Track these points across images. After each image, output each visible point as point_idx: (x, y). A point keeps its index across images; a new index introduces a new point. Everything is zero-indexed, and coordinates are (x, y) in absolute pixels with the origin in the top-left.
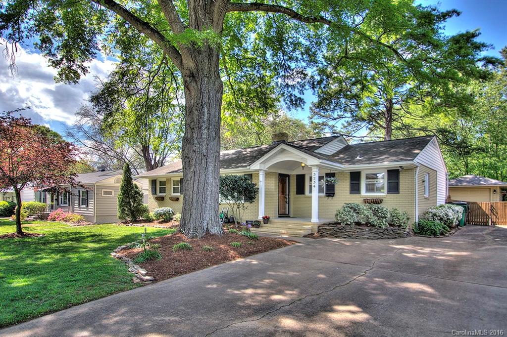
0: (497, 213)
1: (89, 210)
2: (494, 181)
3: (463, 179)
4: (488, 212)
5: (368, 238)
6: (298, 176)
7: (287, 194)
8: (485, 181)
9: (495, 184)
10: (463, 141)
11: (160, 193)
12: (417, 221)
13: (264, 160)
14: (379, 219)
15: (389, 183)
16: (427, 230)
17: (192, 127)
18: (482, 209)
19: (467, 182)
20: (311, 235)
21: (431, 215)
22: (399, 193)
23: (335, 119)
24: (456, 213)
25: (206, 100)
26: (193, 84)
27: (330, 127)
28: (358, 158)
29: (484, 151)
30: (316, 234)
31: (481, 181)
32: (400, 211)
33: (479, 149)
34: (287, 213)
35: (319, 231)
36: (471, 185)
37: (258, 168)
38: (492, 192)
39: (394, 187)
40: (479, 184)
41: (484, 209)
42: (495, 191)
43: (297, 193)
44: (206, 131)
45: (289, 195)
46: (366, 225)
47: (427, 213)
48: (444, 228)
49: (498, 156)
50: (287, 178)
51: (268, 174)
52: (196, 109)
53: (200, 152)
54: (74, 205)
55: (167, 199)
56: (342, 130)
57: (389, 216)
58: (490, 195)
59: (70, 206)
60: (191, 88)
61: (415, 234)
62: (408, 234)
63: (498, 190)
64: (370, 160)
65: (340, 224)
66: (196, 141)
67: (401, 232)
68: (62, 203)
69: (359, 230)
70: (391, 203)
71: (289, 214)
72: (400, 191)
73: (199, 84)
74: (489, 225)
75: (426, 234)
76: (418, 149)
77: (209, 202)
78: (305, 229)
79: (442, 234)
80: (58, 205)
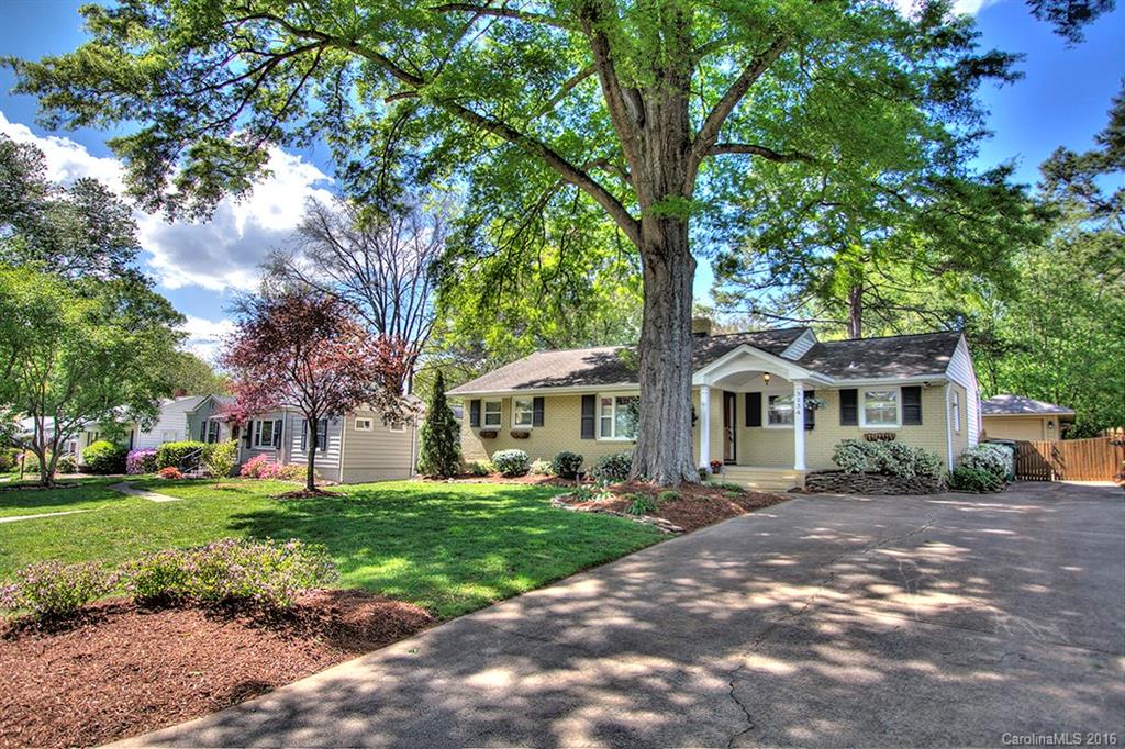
0: (1063, 459)
1: (329, 456)
2: (1046, 406)
3: (993, 402)
4: (1048, 458)
5: (886, 494)
6: (748, 395)
7: (732, 425)
8: (1032, 406)
9: (1051, 411)
10: (988, 332)
11: (487, 423)
12: (951, 469)
13: (709, 370)
14: (900, 464)
15: (905, 408)
16: (969, 482)
17: (659, 325)
18: (1039, 454)
19: (1000, 407)
20: (797, 490)
21: (970, 459)
22: (921, 424)
23: (760, 287)
24: (1004, 458)
25: (678, 287)
26: (662, 265)
27: (748, 301)
28: (851, 366)
29: (1025, 349)
30: (804, 489)
31: (1024, 405)
32: (929, 452)
33: (1017, 347)
34: (732, 458)
35: (807, 484)
36: (1007, 413)
37: (702, 383)
38: (1045, 426)
39: (913, 415)
40: (1022, 411)
41: (1042, 453)
42: (1050, 423)
43: (748, 425)
44: (678, 331)
45: (734, 427)
46: (882, 472)
47: (964, 456)
48: (992, 479)
49: (1051, 360)
50: (732, 399)
51: (712, 391)
52: (665, 300)
53: (671, 362)
54: (292, 448)
55: (505, 435)
56: (768, 307)
57: (913, 459)
58: (1043, 431)
59: (279, 449)
60: (658, 270)
61: (951, 488)
62: (941, 488)
63: (1056, 423)
64: (873, 372)
65: (842, 471)
66: (665, 346)
67: (933, 485)
68: (257, 444)
69: (872, 481)
70: (911, 439)
71: (735, 459)
72: (923, 421)
73: (670, 264)
74: (1050, 480)
75: (966, 489)
76: (943, 354)
77: (682, 434)
78: (786, 481)
79: (991, 489)
80: (249, 447)
